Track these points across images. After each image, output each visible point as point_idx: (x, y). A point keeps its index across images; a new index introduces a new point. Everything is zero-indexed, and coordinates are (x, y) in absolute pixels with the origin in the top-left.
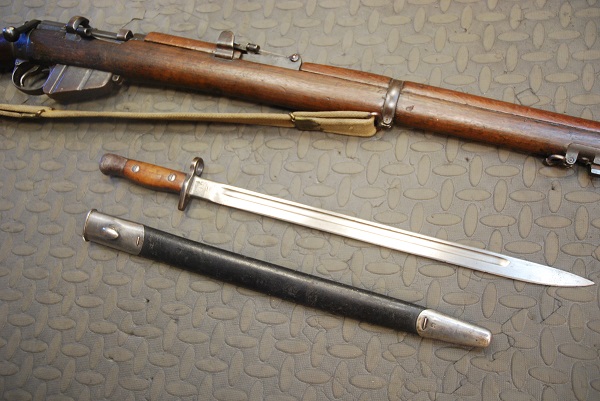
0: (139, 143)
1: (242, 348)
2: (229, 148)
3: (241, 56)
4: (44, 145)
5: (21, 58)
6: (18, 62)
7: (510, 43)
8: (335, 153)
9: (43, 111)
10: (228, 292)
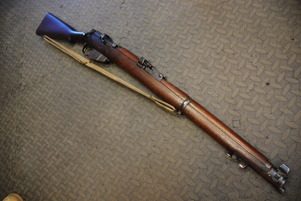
0: (109, 84)
1: (109, 166)
2: (132, 98)
3: (145, 68)
4: (85, 73)
5: (87, 43)
7: (242, 98)
9: (86, 63)
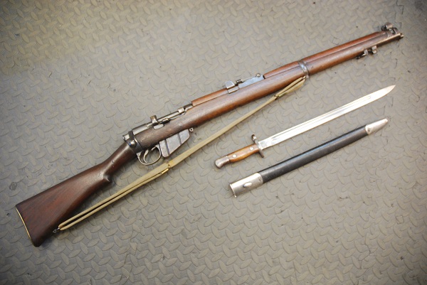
6: (139, 154)
7: (317, 26)
8: (295, 99)
10: (302, 170)
